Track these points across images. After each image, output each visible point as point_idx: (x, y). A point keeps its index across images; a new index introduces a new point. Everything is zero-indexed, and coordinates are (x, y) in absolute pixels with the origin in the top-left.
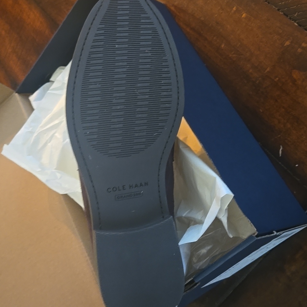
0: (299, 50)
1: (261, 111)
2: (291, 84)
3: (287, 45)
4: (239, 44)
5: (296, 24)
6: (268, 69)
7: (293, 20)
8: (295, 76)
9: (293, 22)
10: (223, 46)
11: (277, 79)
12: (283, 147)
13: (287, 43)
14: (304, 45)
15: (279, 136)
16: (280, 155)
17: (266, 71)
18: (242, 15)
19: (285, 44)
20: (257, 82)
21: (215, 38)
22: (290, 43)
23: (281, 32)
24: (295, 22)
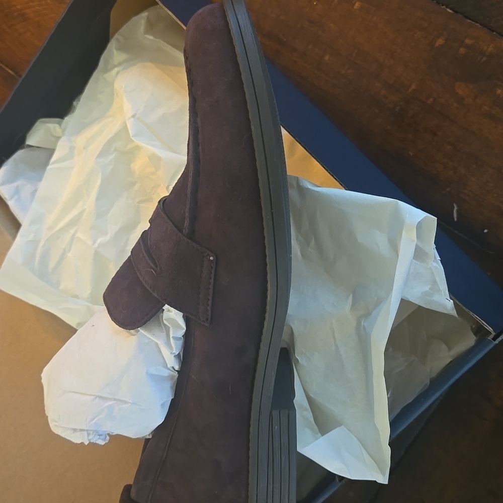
0: (462, 50)
1: (411, 154)
2: (455, 105)
3: (440, 45)
4: (356, 51)
5: (450, 11)
6: (413, 87)
7: (443, 5)
8: (460, 92)
9: (444, 7)
10: (327, 58)
11: (431, 100)
12: (458, 206)
13: (440, 42)
14: (468, 41)
15: (448, 189)
16: (456, 219)
17: (410, 90)
18: (354, 4)
19: (435, 43)
20: (398, 109)
21: (310, 47)
22: (444, 41)
23: (426, 25)
24: (447, 7)
